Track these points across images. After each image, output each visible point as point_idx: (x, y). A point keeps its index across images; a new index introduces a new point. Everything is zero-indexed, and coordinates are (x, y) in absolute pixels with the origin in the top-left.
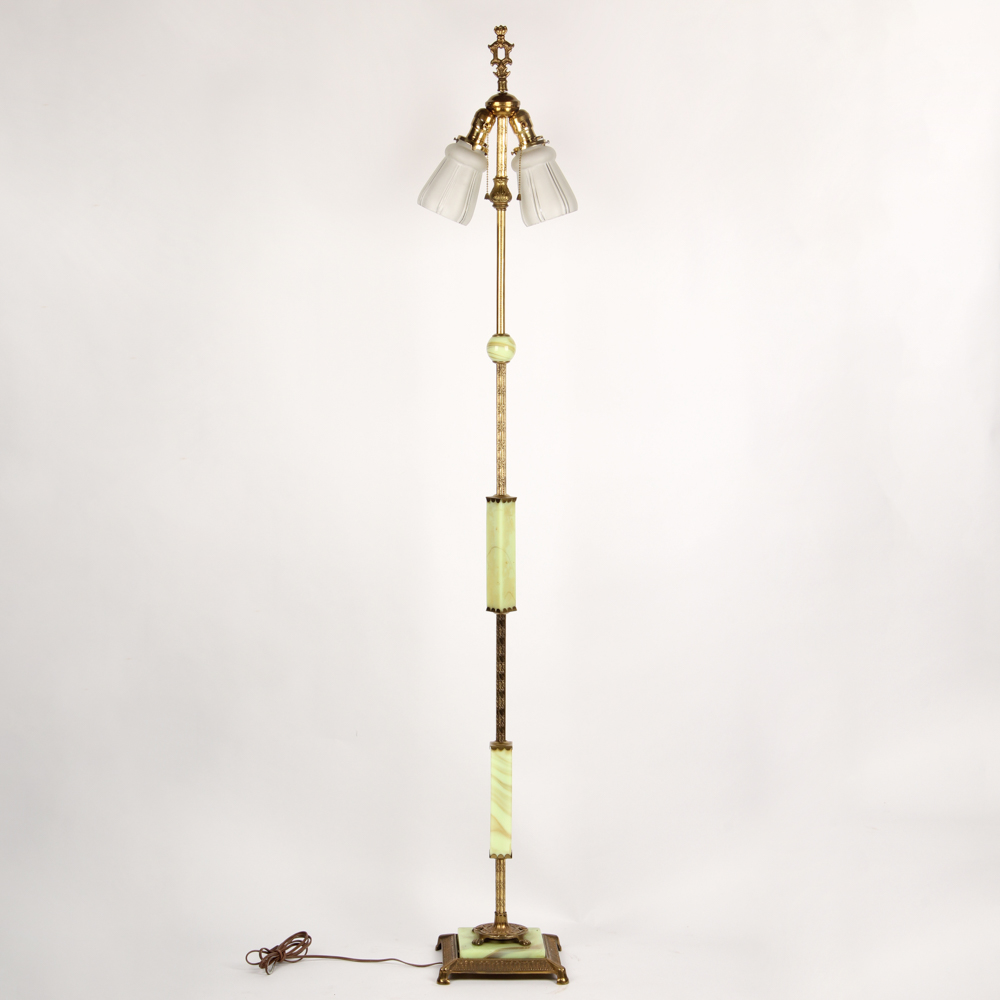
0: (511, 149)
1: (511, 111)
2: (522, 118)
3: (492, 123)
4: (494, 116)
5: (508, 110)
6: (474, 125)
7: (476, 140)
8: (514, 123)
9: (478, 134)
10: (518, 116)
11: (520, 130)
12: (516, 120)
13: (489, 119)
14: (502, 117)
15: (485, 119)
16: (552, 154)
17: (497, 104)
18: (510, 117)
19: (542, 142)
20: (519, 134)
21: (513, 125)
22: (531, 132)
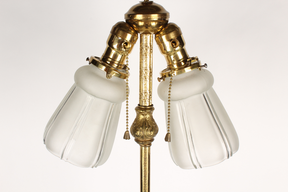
0: (157, 74)
1: (158, 25)
2: (172, 36)
3: (133, 41)
4: (136, 32)
5: (154, 24)
6: (110, 43)
7: (112, 63)
8: (162, 40)
9: (115, 56)
10: (167, 33)
11: (169, 49)
12: (164, 37)
13: (129, 37)
14: (146, 33)
15: (124, 36)
16: (211, 80)
17: (139, 17)
18: (157, 33)
19: (197, 65)
20: (168, 55)
21: (160, 43)
22: (183, 52)
